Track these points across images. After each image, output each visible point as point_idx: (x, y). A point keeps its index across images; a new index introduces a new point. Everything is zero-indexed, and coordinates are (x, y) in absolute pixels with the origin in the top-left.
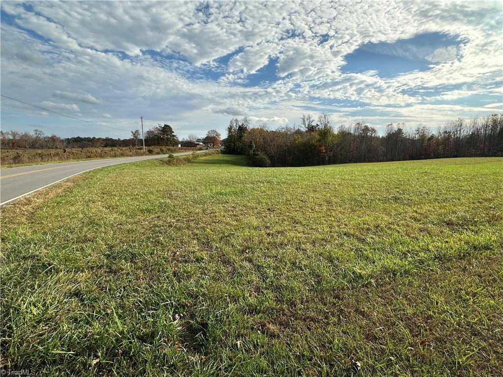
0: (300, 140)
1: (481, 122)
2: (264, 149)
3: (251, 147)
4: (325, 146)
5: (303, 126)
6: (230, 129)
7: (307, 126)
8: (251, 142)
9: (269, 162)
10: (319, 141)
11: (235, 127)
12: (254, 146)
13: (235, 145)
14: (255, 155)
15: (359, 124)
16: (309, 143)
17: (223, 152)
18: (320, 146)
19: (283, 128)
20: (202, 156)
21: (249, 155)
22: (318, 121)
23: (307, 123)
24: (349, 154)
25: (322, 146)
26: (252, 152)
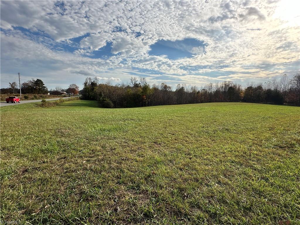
0: (132, 92)
1: (220, 85)
2: (109, 97)
3: (101, 95)
4: (146, 96)
5: (132, 84)
6: (85, 84)
7: (134, 84)
8: (101, 93)
9: (112, 105)
10: (142, 92)
11: (89, 83)
12: (103, 95)
13: (89, 94)
14: (104, 100)
15: (163, 84)
16: (136, 94)
17: (81, 99)
18: (143, 96)
19: (119, 85)
20: (66, 101)
21: (99, 100)
22: (140, 81)
23: (134, 82)
24: (158, 100)
25: (144, 96)
26: (101, 98)
